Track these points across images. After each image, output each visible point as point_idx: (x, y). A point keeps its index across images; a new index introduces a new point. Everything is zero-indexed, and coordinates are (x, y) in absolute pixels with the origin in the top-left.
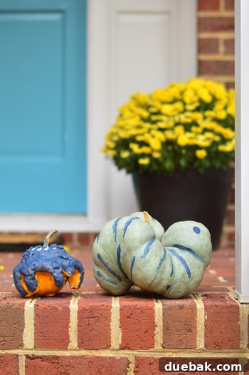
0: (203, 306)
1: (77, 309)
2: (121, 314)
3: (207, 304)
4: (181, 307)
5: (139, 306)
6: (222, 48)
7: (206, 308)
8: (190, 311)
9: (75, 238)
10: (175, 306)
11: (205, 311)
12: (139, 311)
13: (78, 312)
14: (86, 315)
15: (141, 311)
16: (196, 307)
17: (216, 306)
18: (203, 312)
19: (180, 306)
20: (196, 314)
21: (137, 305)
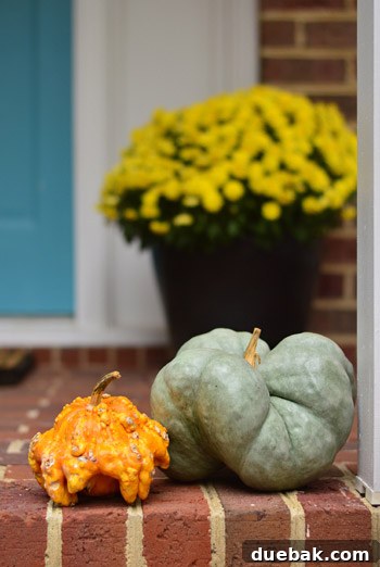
0: (302, 513)
1: (61, 521)
2: (145, 531)
3: (310, 509)
4: (260, 516)
5: (179, 515)
6: (300, 37)
7: (308, 516)
8: (277, 523)
9: (56, 357)
10: (249, 514)
11: (306, 523)
12: (180, 524)
13: (64, 527)
14: (78, 533)
15: (185, 524)
16: (289, 515)
17: (328, 512)
18: (302, 524)
19: (258, 513)
20: (289, 527)
21: (175, 513)
